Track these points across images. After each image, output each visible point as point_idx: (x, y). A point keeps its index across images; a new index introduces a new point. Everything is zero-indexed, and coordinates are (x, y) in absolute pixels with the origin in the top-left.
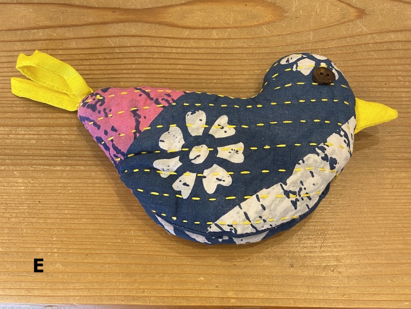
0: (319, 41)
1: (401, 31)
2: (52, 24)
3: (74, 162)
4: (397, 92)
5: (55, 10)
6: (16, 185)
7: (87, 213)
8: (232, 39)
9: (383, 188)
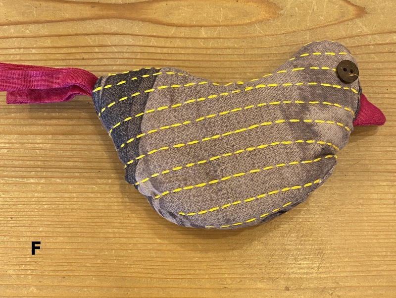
2: (25, 19)
3: (50, 174)
5: (27, 4)
7: (64, 231)
8: (222, 38)
9: (384, 204)
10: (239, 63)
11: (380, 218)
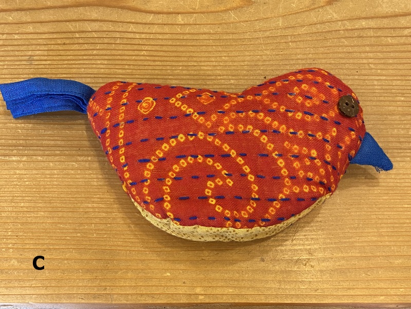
0: (288, 28)
1: (372, 18)
2: (8, 7)
3: (31, 152)
4: (369, 80)
7: (45, 206)
8: (198, 24)
10: (214, 47)
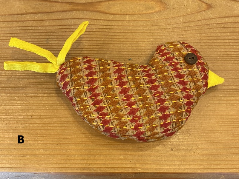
1: (231, 17)
4: (229, 51)
5: (36, 3)
6: (16, 104)
7: (57, 120)
8: (137, 21)
9: (221, 106)
10: (146, 33)
11: (219, 113)
